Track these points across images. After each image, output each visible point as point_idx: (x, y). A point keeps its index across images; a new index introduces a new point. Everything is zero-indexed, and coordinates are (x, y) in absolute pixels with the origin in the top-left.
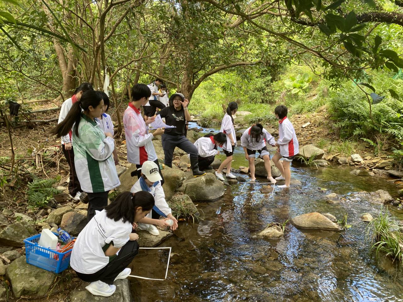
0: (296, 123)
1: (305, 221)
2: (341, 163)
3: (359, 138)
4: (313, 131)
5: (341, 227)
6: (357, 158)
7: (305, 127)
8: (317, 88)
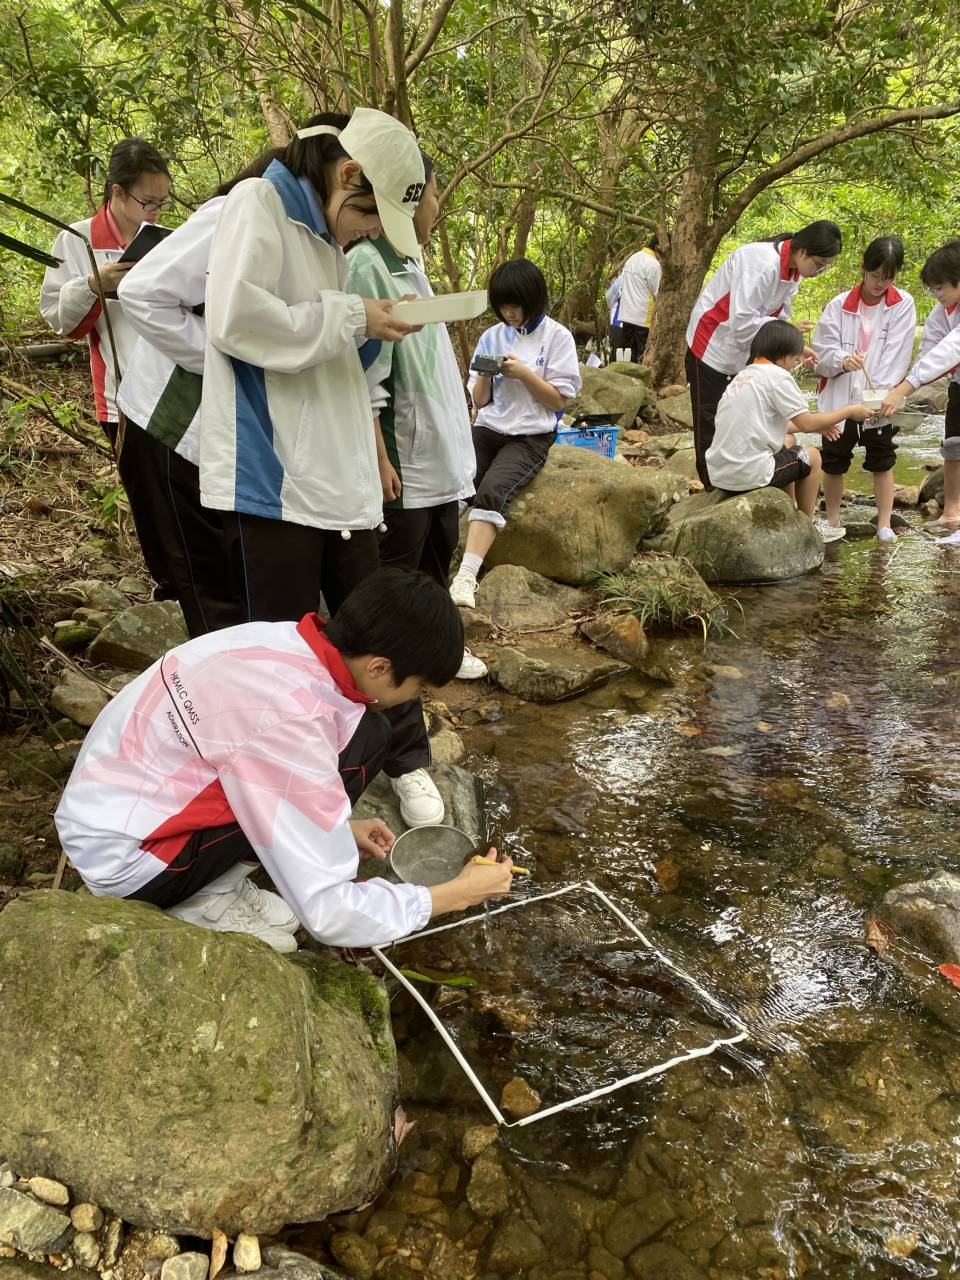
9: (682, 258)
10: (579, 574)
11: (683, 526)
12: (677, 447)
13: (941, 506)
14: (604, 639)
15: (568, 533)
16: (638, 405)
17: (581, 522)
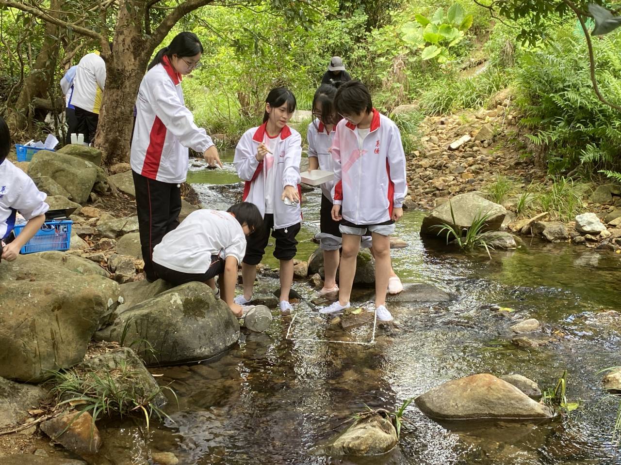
0: (434, 137)
1: (455, 400)
2: (550, 237)
3: (595, 172)
4: (479, 157)
5: (552, 408)
6: (590, 223)
7: (457, 149)
8: (486, 44)
9: (122, 63)
10: (38, 375)
11: (129, 319)
12: (125, 229)
13: (323, 278)
14: (61, 437)
15: (26, 340)
16: (92, 183)
17: (38, 329)
